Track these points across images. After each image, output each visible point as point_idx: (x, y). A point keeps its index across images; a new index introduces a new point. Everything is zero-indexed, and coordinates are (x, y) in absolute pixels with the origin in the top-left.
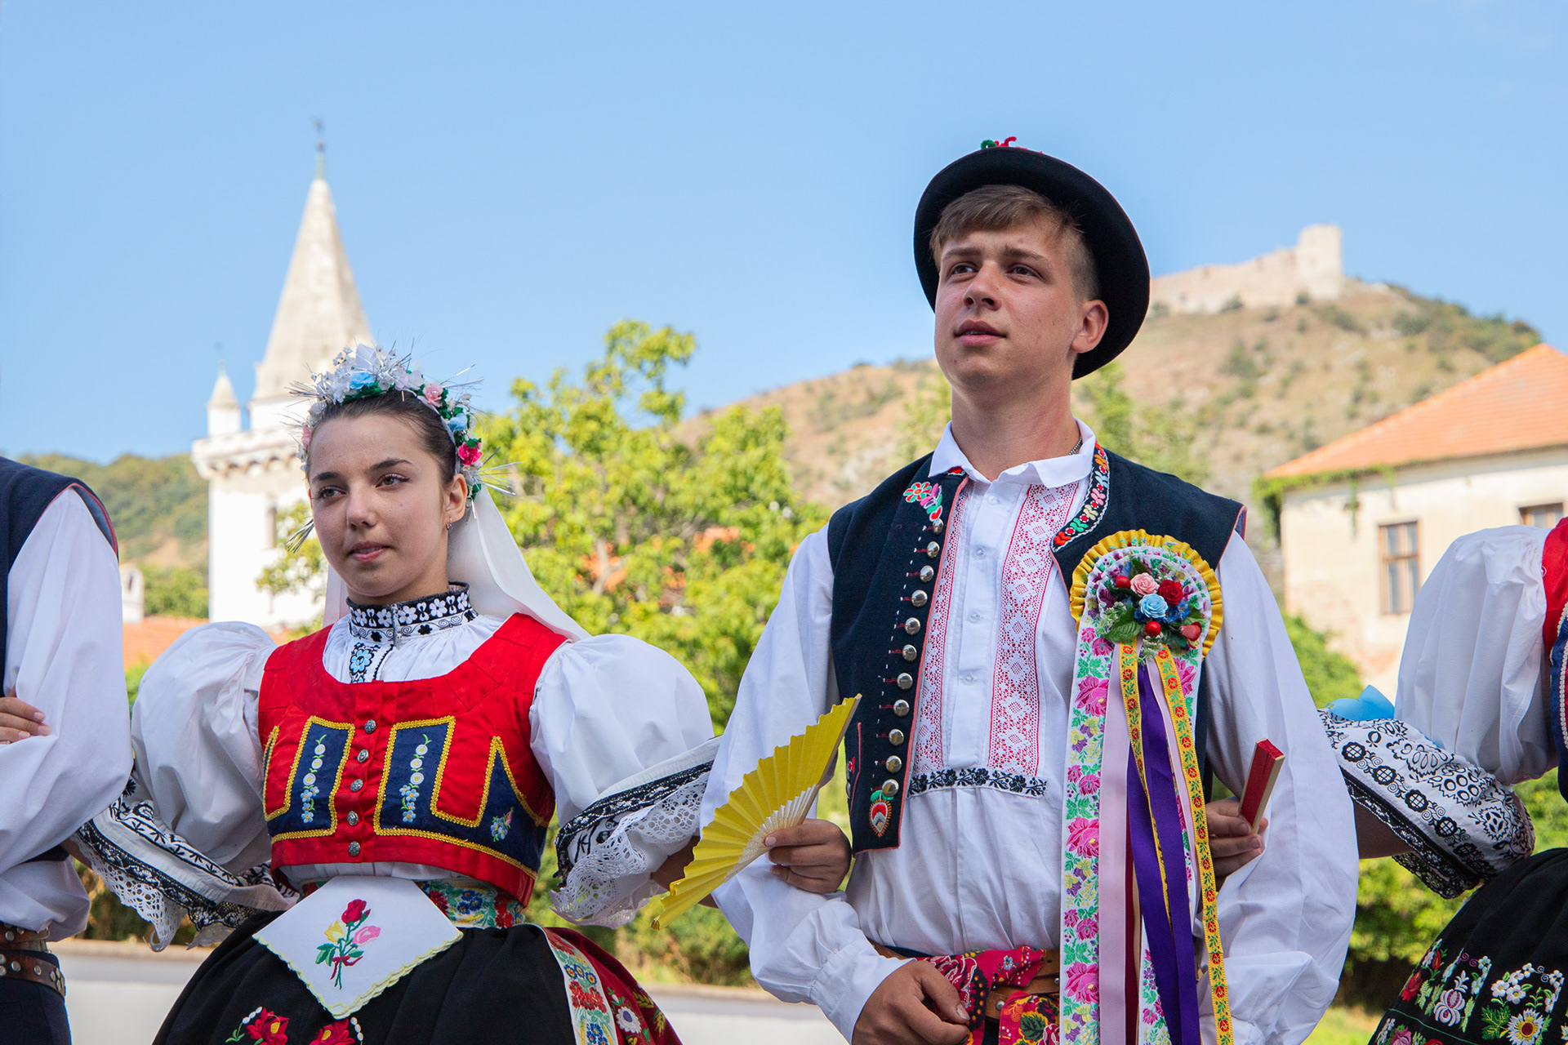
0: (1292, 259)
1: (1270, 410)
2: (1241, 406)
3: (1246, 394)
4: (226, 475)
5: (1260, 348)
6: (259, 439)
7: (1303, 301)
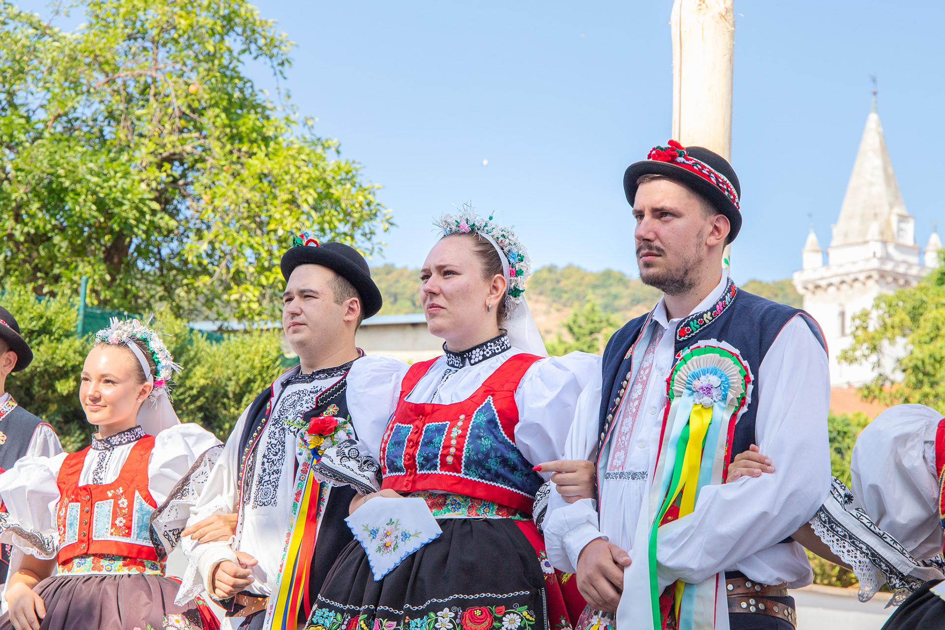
4: (814, 293)
6: (834, 270)
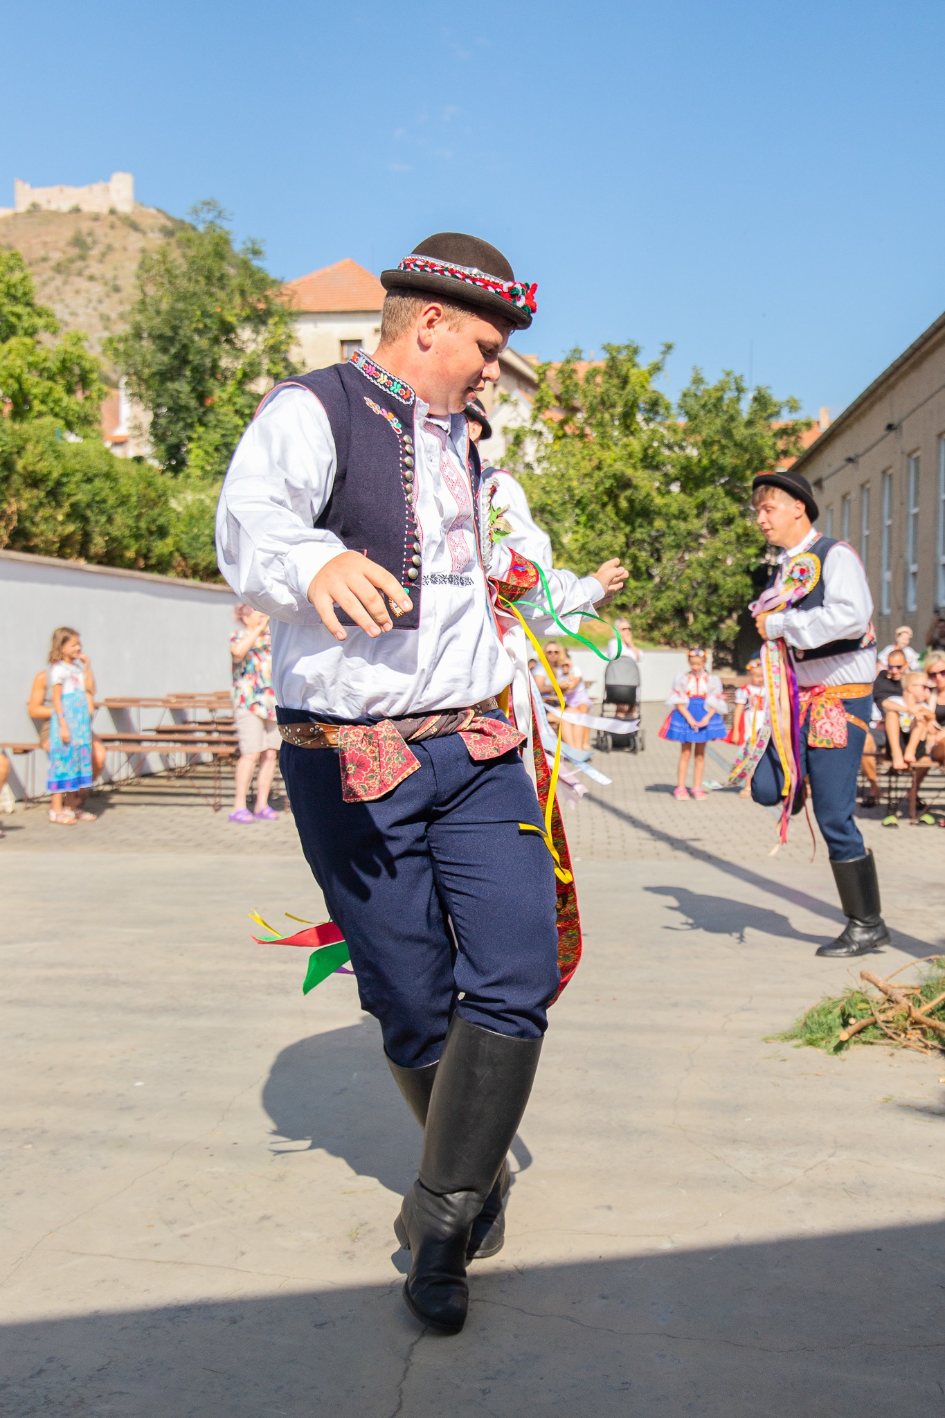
0: (107, 189)
1: (95, 268)
2: (79, 264)
3: (83, 258)
5: (90, 234)
7: (112, 212)
